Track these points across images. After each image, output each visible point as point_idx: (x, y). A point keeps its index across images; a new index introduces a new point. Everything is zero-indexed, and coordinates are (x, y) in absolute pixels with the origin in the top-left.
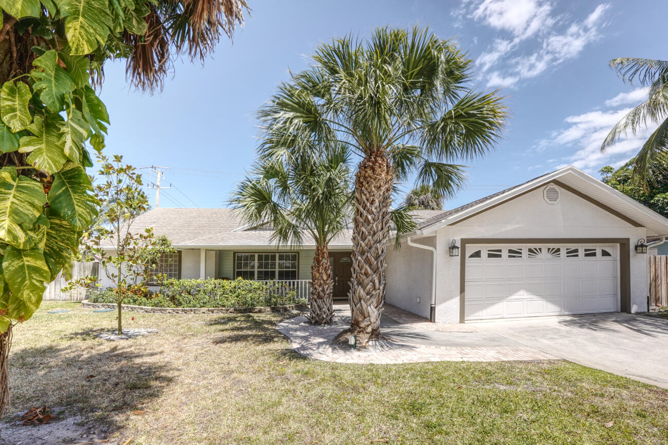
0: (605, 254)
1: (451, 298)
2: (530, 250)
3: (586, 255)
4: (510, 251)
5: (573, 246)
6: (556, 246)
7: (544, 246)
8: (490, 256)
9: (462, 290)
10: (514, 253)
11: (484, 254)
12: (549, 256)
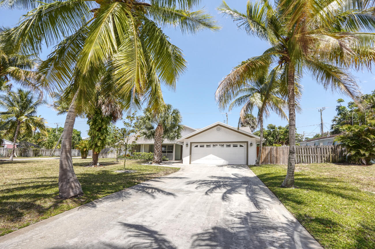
0: (241, 146)
1: (188, 156)
2: (213, 145)
3: (233, 147)
4: (207, 145)
5: (229, 144)
6: (222, 144)
7: (218, 144)
8: (200, 147)
9: (191, 154)
10: (208, 146)
11: (199, 146)
12: (220, 147)
